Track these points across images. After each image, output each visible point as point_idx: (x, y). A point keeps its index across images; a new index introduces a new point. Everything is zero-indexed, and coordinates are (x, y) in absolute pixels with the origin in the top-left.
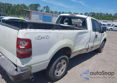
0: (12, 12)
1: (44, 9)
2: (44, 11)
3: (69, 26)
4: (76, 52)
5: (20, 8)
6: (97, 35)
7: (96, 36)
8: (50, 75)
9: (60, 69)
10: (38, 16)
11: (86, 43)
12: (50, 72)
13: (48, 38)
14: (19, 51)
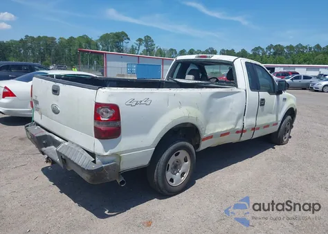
0: (57, 58)
1: (140, 44)
2: (140, 51)
3: (197, 82)
4: (211, 137)
5: (76, 47)
6: (263, 100)
7: (262, 102)
8: (155, 180)
9: (178, 172)
10: (125, 64)
11: (236, 117)
12: (155, 174)
13: (148, 103)
14: (98, 126)
